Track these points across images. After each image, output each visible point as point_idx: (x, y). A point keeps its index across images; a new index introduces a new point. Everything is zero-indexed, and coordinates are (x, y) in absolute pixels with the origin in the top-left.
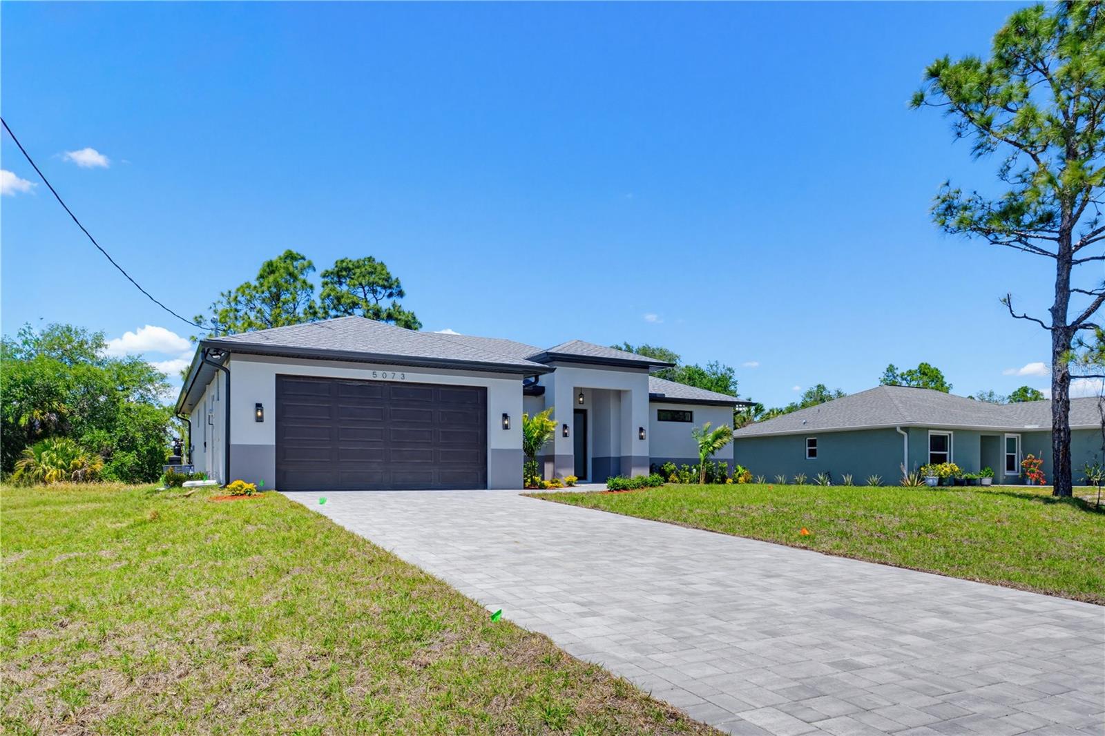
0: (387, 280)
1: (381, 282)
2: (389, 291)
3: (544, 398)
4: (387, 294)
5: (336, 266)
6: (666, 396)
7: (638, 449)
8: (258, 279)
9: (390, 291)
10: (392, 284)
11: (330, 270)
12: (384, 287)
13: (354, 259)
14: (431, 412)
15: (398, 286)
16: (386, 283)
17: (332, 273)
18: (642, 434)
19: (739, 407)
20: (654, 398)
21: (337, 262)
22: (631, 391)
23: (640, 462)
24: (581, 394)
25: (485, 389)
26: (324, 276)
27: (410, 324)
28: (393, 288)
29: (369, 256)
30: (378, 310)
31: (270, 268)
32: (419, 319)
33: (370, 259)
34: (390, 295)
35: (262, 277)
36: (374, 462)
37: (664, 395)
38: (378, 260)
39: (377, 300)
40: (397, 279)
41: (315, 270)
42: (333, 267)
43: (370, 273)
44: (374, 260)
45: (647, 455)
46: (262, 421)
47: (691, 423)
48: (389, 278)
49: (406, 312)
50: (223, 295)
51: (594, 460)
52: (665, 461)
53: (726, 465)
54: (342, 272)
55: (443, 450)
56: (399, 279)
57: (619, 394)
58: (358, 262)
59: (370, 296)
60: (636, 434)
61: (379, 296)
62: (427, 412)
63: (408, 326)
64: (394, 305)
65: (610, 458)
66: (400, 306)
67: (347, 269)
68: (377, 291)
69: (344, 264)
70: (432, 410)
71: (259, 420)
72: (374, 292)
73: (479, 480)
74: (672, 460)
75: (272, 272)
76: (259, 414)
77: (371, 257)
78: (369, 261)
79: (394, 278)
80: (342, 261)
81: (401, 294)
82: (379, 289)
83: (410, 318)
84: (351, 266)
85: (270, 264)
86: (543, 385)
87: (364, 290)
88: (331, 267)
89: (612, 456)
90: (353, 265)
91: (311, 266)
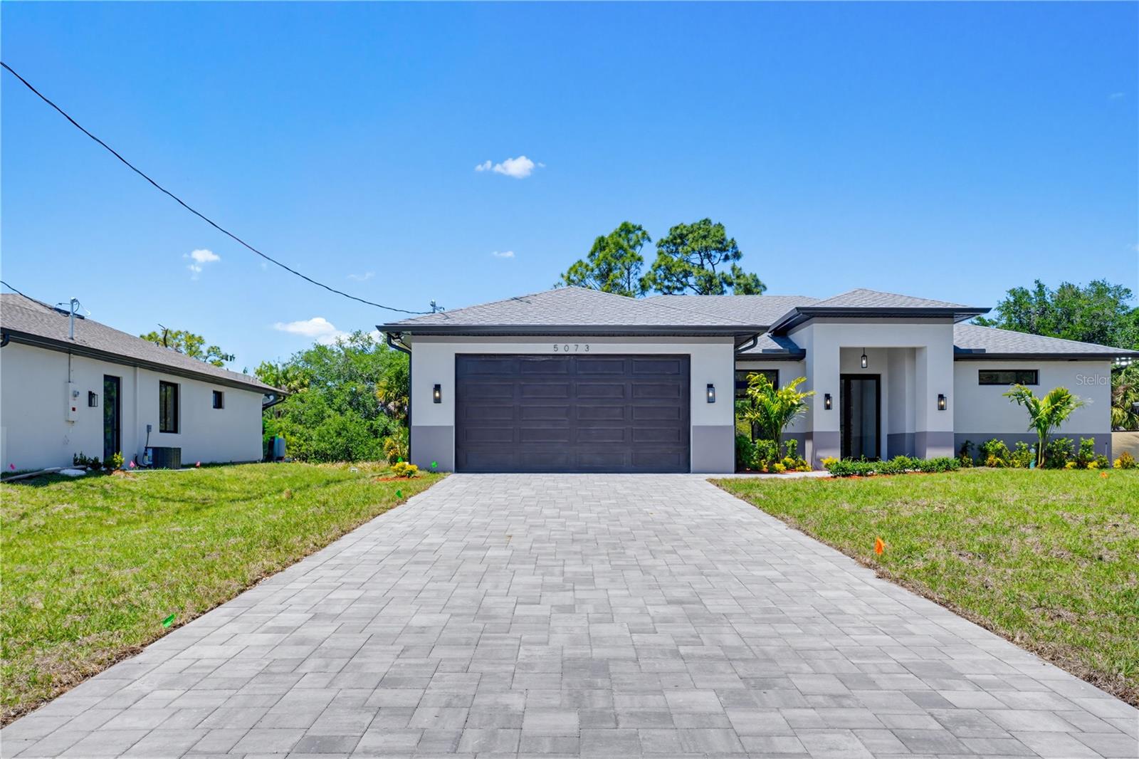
0: (721, 243)
1: (714, 245)
2: (724, 254)
3: (805, 362)
4: (722, 257)
5: (671, 234)
6: (986, 352)
7: (937, 422)
8: (589, 257)
9: (726, 253)
10: (727, 246)
11: (665, 238)
12: (720, 250)
13: (688, 223)
14: (623, 386)
15: (734, 247)
16: (720, 246)
17: (667, 242)
18: (942, 403)
19: (1121, 361)
20: (961, 355)
21: (671, 230)
22: (926, 347)
23: (939, 440)
24: (864, 356)
25: (687, 357)
26: (660, 246)
27: (751, 288)
28: (728, 250)
29: (704, 219)
30: (710, 276)
31: (601, 244)
32: (762, 280)
33: (707, 222)
34: (727, 258)
35: (592, 254)
36: (558, 442)
37: (984, 350)
38: (714, 221)
39: (713, 265)
40: (733, 240)
41: (649, 240)
42: (668, 235)
43: (704, 237)
44: (710, 222)
45: (952, 430)
46: (440, 402)
47: (1036, 386)
48: (724, 239)
49: (748, 275)
50: (562, 276)
51: (890, 436)
52: (990, 437)
53: (1091, 442)
54: (678, 239)
55: (637, 428)
56: (735, 239)
57: (913, 352)
58: (692, 226)
59: (706, 261)
60: (933, 402)
61: (715, 261)
62: (620, 385)
63: (748, 291)
64: (733, 269)
65: (904, 435)
66: (740, 269)
67: (682, 236)
68: (711, 255)
69: (679, 231)
70: (624, 384)
71: (438, 401)
72: (709, 257)
73: (681, 463)
74: (1000, 437)
75: (603, 249)
76: (437, 395)
77: (707, 220)
78: (704, 224)
79: (729, 239)
80: (677, 228)
81: (737, 256)
82: (713, 253)
83: (750, 281)
84: (685, 232)
85: (602, 239)
86: (805, 348)
87: (701, 256)
88: (665, 235)
89: (907, 432)
90: (687, 230)
91: (646, 237)
